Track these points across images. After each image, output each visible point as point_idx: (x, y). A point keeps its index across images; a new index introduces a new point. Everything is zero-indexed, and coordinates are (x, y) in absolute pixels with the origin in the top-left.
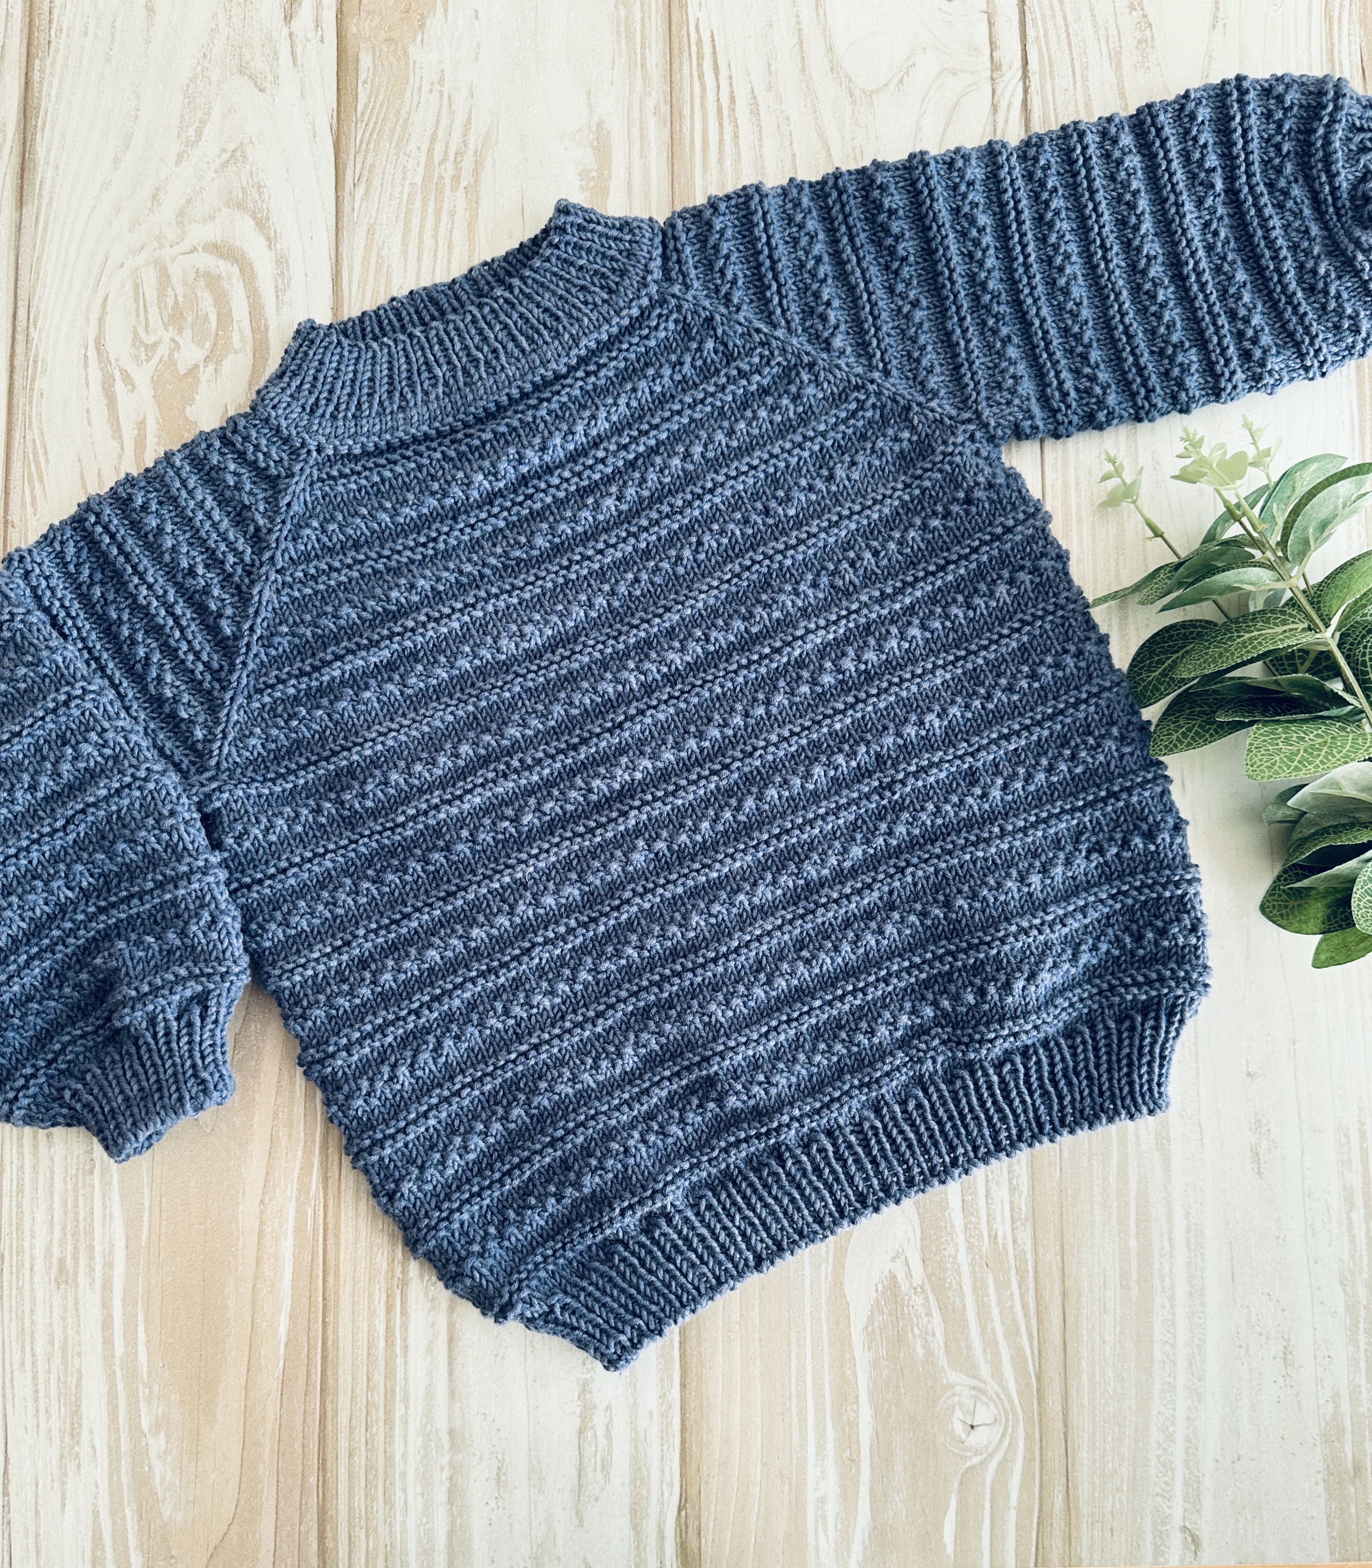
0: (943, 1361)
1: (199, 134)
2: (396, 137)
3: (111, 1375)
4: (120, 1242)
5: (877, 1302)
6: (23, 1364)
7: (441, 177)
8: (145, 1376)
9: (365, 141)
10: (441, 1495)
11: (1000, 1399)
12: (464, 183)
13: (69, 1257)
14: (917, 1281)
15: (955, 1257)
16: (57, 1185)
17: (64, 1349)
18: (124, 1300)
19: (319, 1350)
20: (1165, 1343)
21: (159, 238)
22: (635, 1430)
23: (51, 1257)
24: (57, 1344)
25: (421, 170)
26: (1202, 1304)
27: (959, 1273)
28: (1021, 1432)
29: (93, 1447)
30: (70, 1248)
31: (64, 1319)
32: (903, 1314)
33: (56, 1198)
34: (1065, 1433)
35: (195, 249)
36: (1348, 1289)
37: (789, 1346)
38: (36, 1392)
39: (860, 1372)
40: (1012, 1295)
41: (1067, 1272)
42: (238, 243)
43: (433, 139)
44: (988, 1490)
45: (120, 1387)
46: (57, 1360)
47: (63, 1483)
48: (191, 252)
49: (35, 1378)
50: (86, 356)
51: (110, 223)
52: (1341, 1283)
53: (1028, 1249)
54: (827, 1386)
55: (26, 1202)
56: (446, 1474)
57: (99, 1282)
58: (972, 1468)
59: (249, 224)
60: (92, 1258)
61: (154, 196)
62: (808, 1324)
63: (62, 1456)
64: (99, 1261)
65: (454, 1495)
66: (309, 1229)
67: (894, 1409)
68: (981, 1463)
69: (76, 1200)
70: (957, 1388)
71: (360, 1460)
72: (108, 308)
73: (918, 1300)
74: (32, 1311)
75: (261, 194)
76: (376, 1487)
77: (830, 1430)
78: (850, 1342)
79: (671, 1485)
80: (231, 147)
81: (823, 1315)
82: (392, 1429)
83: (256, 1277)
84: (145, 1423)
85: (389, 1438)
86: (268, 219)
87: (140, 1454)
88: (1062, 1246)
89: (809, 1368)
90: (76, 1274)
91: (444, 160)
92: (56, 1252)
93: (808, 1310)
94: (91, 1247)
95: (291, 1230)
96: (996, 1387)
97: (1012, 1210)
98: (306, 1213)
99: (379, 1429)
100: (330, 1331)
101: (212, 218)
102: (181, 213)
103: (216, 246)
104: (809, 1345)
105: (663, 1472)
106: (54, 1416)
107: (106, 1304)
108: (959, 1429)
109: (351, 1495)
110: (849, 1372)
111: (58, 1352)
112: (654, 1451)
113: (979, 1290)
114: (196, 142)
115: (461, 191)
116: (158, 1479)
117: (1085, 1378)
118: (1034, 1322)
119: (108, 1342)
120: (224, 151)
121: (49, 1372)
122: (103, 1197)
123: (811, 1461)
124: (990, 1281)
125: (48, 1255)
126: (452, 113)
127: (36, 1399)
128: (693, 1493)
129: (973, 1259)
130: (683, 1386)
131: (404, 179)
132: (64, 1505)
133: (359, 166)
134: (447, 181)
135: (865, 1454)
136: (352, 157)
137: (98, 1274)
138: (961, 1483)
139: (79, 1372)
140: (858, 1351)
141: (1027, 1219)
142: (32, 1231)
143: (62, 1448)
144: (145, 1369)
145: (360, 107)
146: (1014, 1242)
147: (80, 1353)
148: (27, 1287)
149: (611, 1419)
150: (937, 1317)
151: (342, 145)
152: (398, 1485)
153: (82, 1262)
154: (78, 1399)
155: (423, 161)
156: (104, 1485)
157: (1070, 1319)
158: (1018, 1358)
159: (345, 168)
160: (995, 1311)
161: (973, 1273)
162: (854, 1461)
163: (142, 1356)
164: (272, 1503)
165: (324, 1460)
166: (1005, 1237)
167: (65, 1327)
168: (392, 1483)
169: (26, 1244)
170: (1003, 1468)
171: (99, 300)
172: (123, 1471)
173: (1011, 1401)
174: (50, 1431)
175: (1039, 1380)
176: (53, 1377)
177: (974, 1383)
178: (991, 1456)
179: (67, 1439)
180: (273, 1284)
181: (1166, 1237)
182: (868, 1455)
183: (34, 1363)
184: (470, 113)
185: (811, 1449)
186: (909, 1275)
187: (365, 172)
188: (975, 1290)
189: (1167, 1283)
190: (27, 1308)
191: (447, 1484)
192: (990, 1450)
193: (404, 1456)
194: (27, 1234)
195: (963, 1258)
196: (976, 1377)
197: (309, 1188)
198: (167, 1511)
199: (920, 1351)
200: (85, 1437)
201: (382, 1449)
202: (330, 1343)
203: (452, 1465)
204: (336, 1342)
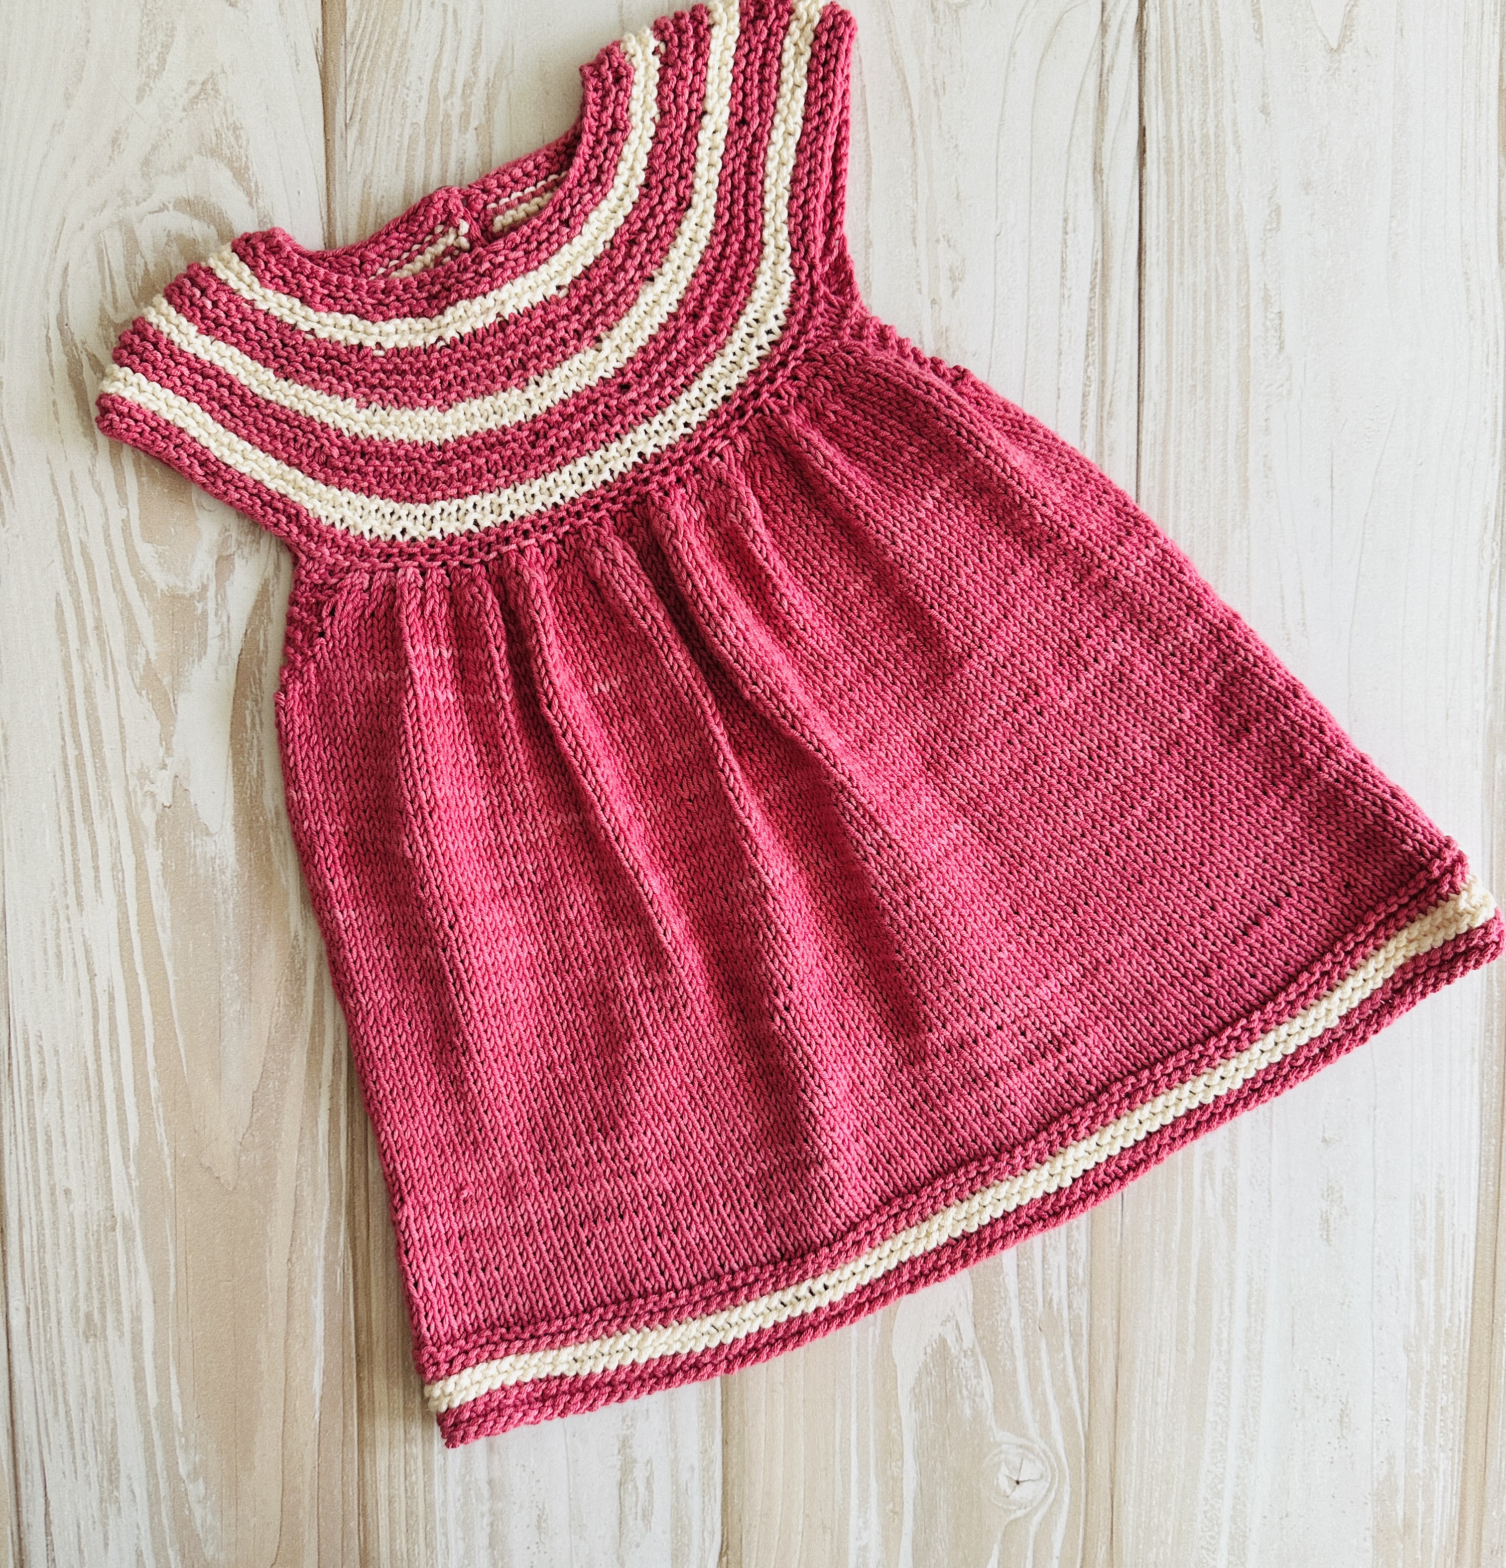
0: (990, 1421)
1: (162, 62)
2: (393, 64)
3: (146, 1425)
4: (147, 1298)
5: (926, 1364)
6: (56, 1413)
7: (447, 116)
8: (180, 1426)
9: (357, 69)
10: (482, 1539)
11: (1047, 1457)
12: (474, 123)
13: (96, 1313)
14: (967, 1344)
15: (1008, 1321)
16: (78, 1241)
17: (97, 1400)
18: (154, 1353)
19: (355, 1404)
20: (1218, 1405)
21: (122, 193)
22: (676, 1483)
23: (78, 1311)
24: (89, 1395)
25: (423, 106)
26: (1260, 1368)
27: (1011, 1337)
28: (1067, 1488)
29: (133, 1492)
30: (96, 1303)
31: (95, 1371)
32: (952, 1375)
33: (79, 1253)
34: (1112, 1490)
35: (163, 208)
36: (1412, 1355)
37: (834, 1404)
38: (72, 1439)
39: (905, 1431)
40: (1064, 1358)
41: (1122, 1336)
42: (213, 199)
43: (437, 68)
44: (1031, 1542)
45: (156, 1436)
46: (91, 1410)
47: (105, 1525)
48: (160, 210)
49: (69, 1426)
50: (47, 337)
51: (65, 176)
52: (1405, 1349)
53: (1084, 1314)
54: (872, 1444)
55: (48, 1257)
56: (486, 1520)
57: (128, 1336)
58: (1016, 1520)
59: (224, 176)
60: (119, 1312)
61: (114, 141)
62: (854, 1386)
63: (102, 1500)
64: (126, 1315)
65: (495, 1540)
66: (339, 1287)
67: (939, 1465)
68: (1026, 1516)
69: (100, 1256)
70: (1004, 1447)
71: (400, 1507)
72: (69, 280)
73: (968, 1363)
74: (62, 1363)
75: (237, 138)
76: (417, 1532)
77: (873, 1484)
78: (897, 1403)
79: (713, 1533)
80: (201, 78)
81: (870, 1377)
82: (431, 1478)
83: (287, 1333)
84: (183, 1470)
85: (428, 1486)
86: (247, 168)
87: (179, 1499)
88: (1119, 1311)
89: (854, 1427)
90: (104, 1328)
91: (451, 93)
92: (83, 1307)
93: (854, 1372)
94: (118, 1302)
95: (320, 1288)
96: (1044, 1446)
97: (1069, 1275)
98: (335, 1273)
99: (418, 1478)
100: (365, 1387)
101: (182, 168)
102: (146, 162)
103: (188, 202)
104: (854, 1405)
105: (704, 1521)
106: (92, 1462)
107: (137, 1357)
108: (1004, 1484)
109: (392, 1539)
110: (894, 1431)
111: (91, 1402)
112: (695, 1503)
113: (1031, 1353)
114: (158, 73)
115: (471, 134)
116: (198, 1522)
117: (1135, 1435)
118: (1085, 1385)
119: (141, 1393)
120: (192, 83)
121: (84, 1421)
122: (127, 1253)
123: (854, 1513)
124: (1043, 1345)
125: (75, 1309)
126: (458, 32)
127: (72, 1447)
128: (734, 1541)
129: (1027, 1323)
130: (725, 1442)
131: (404, 118)
132: (106, 1545)
133: (350, 101)
134: (455, 120)
135: (908, 1507)
136: (342, 90)
137: (127, 1328)
138: (1004, 1535)
139: (114, 1421)
140: (904, 1412)
141: (1084, 1284)
142: (56, 1285)
143: (101, 1492)
144: (180, 1419)
145: (349, 26)
146: (1070, 1307)
147: (113, 1404)
148: (55, 1339)
149: (652, 1473)
150: (986, 1380)
151: (331, 74)
152: (439, 1530)
153: (110, 1317)
154: (114, 1447)
155: (425, 94)
156: (145, 1526)
157: (1123, 1382)
158: (1068, 1418)
159: (335, 103)
160: (1046, 1373)
161: (1026, 1337)
162: (897, 1513)
163: (177, 1407)
164: (314, 1544)
165: (364, 1507)
166: (1059, 1303)
167: (97, 1379)
168: (433, 1528)
169: (52, 1299)
170: (1048, 1522)
171: (59, 270)
172: (164, 1514)
173: (1058, 1458)
174: (88, 1476)
175: (1087, 1439)
176: (88, 1426)
177: (1021, 1441)
178: (1036, 1509)
179: (105, 1484)
180: (305, 1341)
181: (1226, 1302)
182: (911, 1508)
183: (67, 1413)
184: (480, 34)
185: (854, 1501)
186: (959, 1338)
187: (359, 110)
188: (1026, 1354)
189: (1225, 1347)
190: (57, 1360)
191: (488, 1530)
192: (1035, 1504)
193: (444, 1503)
194: (51, 1288)
195: (1016, 1322)
196: (1024, 1436)
197: (337, 1247)
198: (209, 1551)
199: (968, 1412)
200: (123, 1483)
201: (421, 1497)
202: (365, 1397)
203: (492, 1512)
204: (372, 1396)
